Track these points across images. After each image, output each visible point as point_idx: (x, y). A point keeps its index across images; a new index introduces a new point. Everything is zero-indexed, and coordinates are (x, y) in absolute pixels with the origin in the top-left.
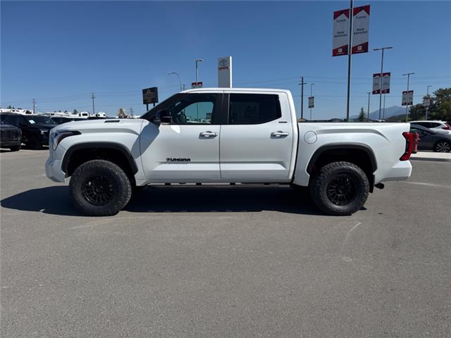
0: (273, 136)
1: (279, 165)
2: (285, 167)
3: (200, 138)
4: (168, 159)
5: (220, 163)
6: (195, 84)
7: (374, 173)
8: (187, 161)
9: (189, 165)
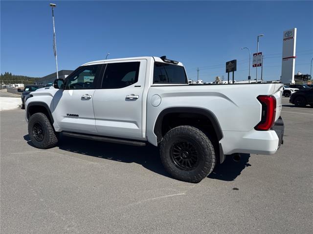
0: (128, 99)
1: (134, 124)
2: (138, 127)
3: (82, 100)
4: (67, 114)
5: (95, 119)
6: (256, 54)
7: (220, 142)
8: (76, 116)
9: (78, 119)
